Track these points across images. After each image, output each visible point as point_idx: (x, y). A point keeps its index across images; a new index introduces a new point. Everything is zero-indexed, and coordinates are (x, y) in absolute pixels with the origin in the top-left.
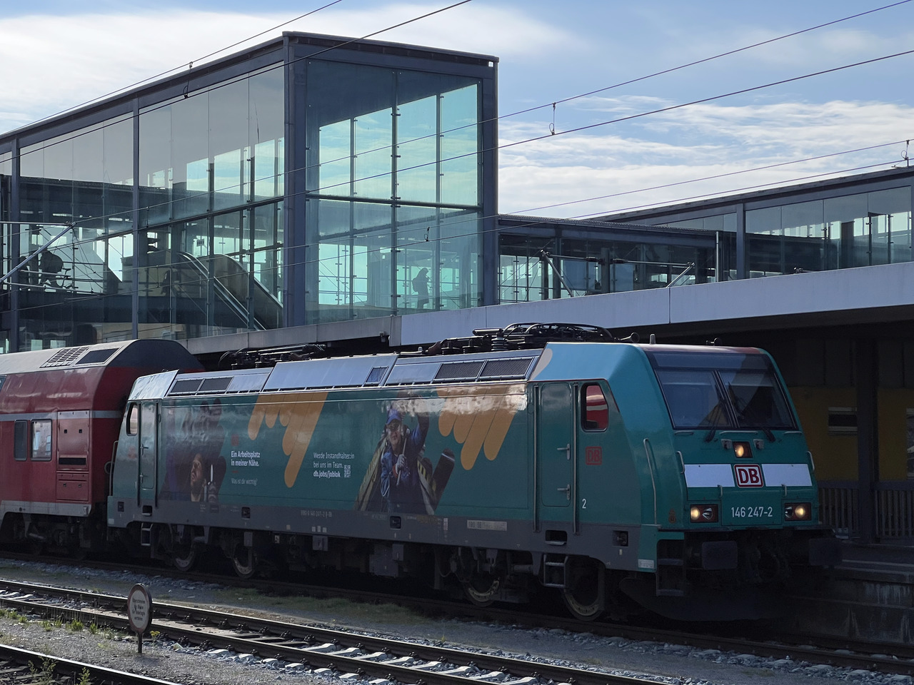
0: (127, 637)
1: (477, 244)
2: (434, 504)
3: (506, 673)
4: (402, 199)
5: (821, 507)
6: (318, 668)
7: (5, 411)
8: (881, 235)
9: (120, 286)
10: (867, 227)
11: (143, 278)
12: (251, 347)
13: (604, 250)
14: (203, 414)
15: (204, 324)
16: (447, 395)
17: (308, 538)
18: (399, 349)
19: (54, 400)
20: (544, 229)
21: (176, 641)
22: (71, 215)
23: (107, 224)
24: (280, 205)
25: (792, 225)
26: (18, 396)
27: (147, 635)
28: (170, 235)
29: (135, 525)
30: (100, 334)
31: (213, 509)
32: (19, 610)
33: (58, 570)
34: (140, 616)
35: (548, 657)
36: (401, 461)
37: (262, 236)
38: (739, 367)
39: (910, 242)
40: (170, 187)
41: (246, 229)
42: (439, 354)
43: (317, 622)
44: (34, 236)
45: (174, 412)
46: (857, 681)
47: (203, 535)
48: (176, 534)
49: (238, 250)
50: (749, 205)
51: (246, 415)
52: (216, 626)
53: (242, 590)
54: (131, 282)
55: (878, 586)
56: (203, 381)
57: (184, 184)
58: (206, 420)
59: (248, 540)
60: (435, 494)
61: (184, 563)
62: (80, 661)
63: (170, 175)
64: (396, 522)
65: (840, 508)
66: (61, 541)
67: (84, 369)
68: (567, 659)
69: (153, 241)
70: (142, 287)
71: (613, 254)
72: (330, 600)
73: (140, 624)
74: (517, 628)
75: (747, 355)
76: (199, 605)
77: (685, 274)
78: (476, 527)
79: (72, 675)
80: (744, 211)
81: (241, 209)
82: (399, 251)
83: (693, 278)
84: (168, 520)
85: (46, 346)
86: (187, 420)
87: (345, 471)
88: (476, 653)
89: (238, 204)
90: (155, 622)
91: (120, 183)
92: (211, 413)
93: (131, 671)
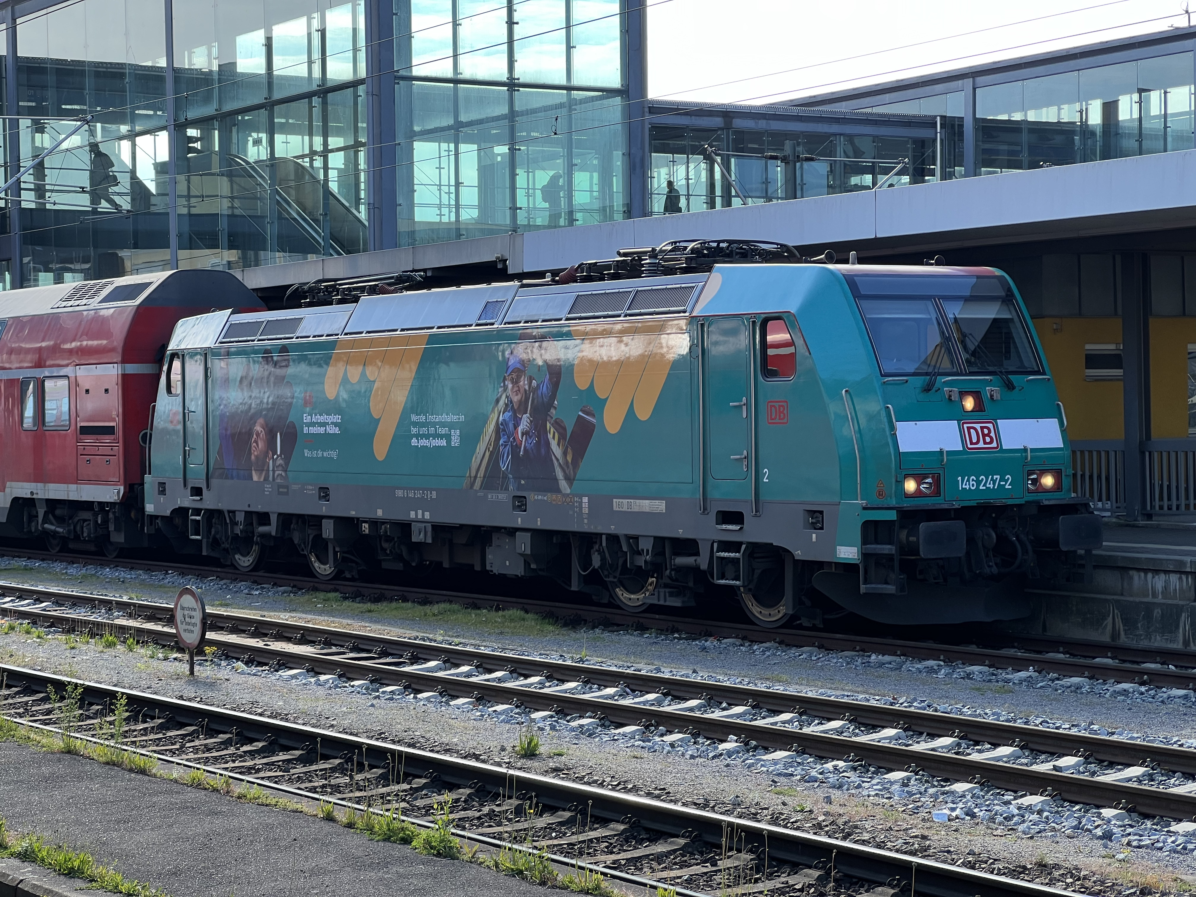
0: (175, 655)
1: (621, 139)
2: (570, 480)
3: (665, 695)
4: (521, 81)
5: (1075, 475)
6: (421, 692)
7: (7, 365)
8: (1155, 117)
9: (153, 200)
10: (1136, 107)
11: (182, 188)
12: (326, 277)
13: (788, 146)
14: (266, 367)
15: (265, 249)
16: (585, 336)
17: (405, 527)
18: (520, 276)
19: (71, 351)
20: (710, 118)
21: (238, 659)
22: (85, 108)
23: (133, 119)
24: (361, 90)
25: (1037, 106)
26: (23, 345)
27: (200, 652)
28: (216, 132)
29: (182, 512)
30: (128, 265)
31: (281, 490)
32: (34, 623)
33: (84, 571)
34: (190, 627)
35: (720, 675)
36: (525, 423)
37: (339, 133)
38: (968, 293)
39: (1193, 127)
40: (215, 68)
41: (317, 123)
42: (573, 282)
43: (421, 635)
44: (38, 136)
45: (227, 365)
46: (1123, 697)
47: (270, 524)
48: (235, 523)
49: (307, 152)
50: (980, 80)
51: (320, 366)
52: (289, 640)
53: (322, 595)
54: (167, 195)
55: (1150, 575)
56: (264, 324)
57: (234, 64)
58: (270, 374)
59: (328, 530)
60: (570, 465)
61: (245, 561)
62: (115, 686)
63: (215, 52)
64: (520, 503)
65: (1099, 477)
66: (85, 534)
67: (109, 310)
68: (745, 676)
69: (196, 140)
70: (183, 201)
71: (800, 149)
72: (436, 606)
73: (191, 638)
74: (680, 639)
75: (978, 277)
76: (266, 613)
77: (895, 175)
78: (625, 509)
79: (104, 704)
80: (974, 89)
81: (309, 96)
82: (519, 150)
83: (906, 179)
84: (224, 506)
85: (59, 280)
86: (245, 374)
87: (453, 438)
88: (628, 671)
89: (305, 89)
90: (210, 635)
91: (149, 64)
92: (275, 365)
93: (181, 698)
